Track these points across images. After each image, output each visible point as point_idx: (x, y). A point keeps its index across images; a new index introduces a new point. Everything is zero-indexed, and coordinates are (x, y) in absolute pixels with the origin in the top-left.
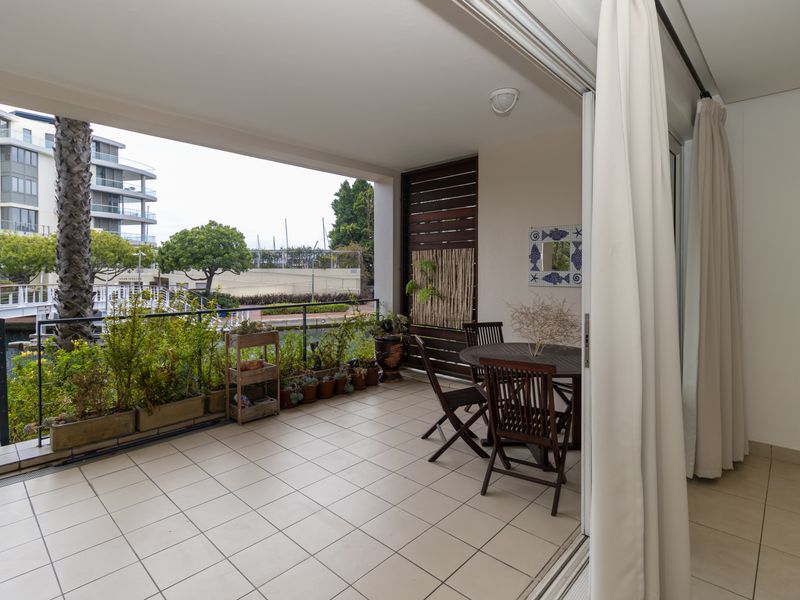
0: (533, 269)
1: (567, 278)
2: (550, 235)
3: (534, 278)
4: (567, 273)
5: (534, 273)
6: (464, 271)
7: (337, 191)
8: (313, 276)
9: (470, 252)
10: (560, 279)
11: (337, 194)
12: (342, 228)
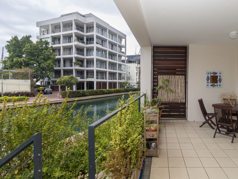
0: (207, 83)
1: (217, 85)
2: (213, 73)
3: (208, 85)
4: (217, 84)
5: (208, 84)
6: (181, 83)
7: (9, 40)
8: (2, 83)
9: (183, 77)
10: (215, 86)
11: (8, 42)
12: (15, 59)
